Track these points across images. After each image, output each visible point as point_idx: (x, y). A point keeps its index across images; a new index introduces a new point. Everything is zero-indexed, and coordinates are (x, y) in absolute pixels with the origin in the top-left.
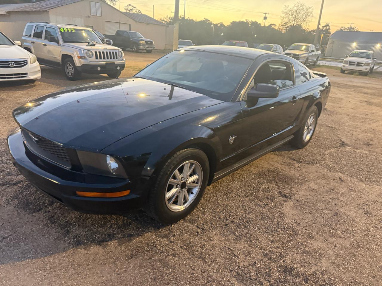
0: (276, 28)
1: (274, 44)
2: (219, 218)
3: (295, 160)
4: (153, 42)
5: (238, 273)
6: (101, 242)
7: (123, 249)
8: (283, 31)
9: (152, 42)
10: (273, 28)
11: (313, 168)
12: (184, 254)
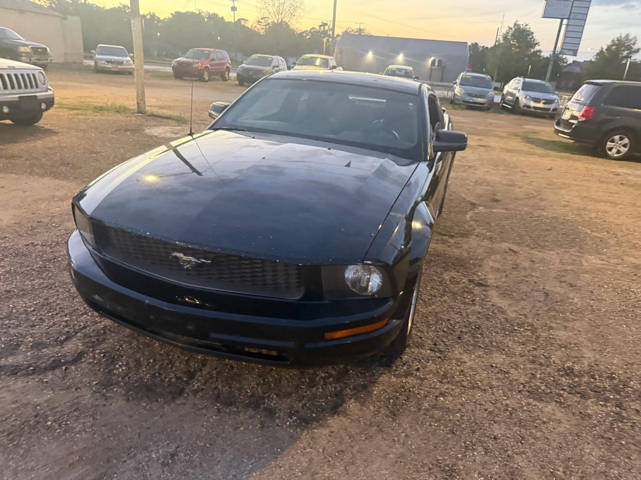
0: (249, 25)
1: (273, 55)
2: (444, 331)
3: (445, 235)
4: (48, 49)
5: (529, 392)
6: (335, 409)
7: (372, 408)
8: (262, 32)
9: (46, 49)
10: (244, 26)
11: (473, 242)
12: (453, 390)
